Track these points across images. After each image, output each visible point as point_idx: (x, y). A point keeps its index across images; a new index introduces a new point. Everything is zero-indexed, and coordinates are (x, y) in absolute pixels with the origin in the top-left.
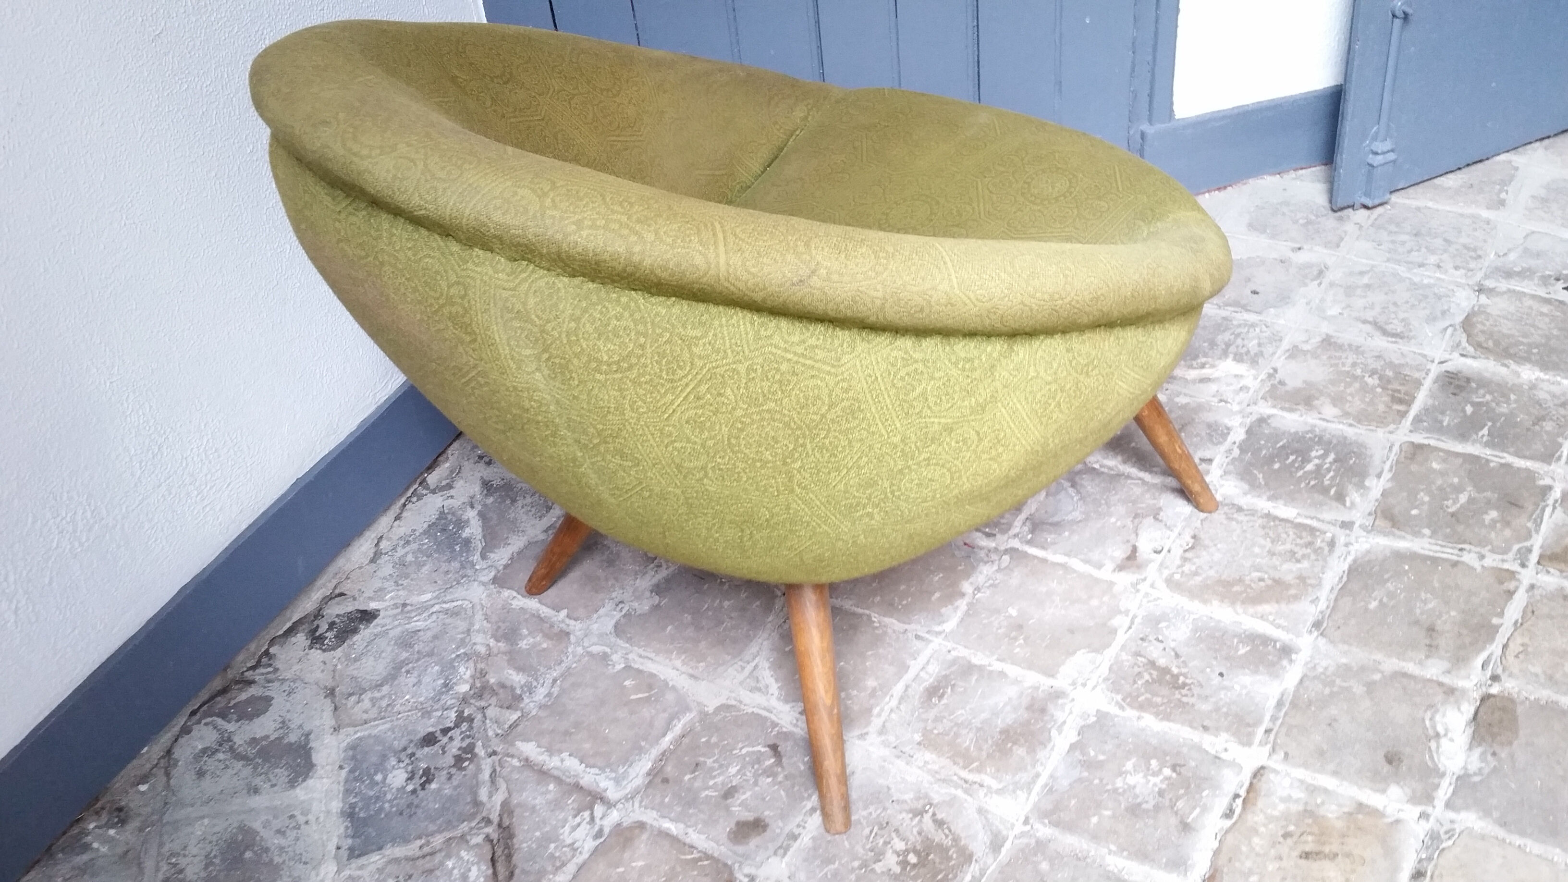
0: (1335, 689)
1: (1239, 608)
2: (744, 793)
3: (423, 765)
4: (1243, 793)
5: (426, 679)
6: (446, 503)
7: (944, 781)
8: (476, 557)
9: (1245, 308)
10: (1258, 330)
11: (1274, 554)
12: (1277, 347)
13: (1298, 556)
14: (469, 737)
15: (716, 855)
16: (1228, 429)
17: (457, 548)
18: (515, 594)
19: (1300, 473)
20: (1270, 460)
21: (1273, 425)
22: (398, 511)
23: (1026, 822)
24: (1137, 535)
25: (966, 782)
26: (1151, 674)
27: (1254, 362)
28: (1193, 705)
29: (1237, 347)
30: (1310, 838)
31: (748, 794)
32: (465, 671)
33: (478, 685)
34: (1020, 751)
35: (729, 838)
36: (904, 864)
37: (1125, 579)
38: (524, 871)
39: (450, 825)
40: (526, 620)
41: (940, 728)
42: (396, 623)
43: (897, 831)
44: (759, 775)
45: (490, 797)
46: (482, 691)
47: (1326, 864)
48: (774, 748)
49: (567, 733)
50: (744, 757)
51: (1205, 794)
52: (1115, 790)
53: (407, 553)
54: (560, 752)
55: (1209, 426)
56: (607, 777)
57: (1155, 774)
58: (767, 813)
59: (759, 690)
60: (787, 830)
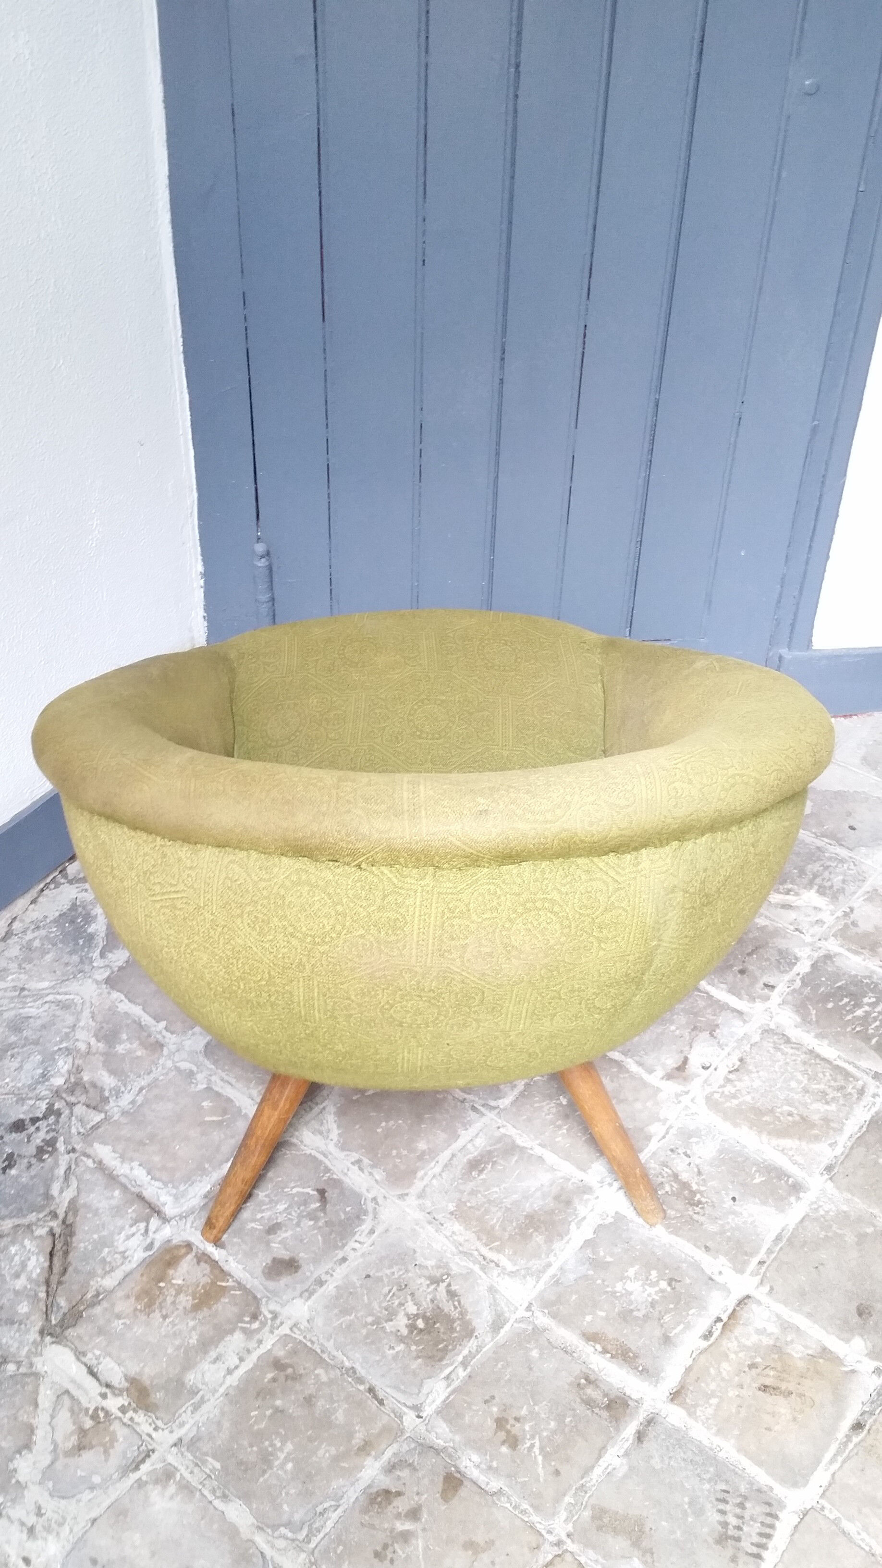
0: (830, 1234)
1: (764, 1137)
2: (286, 1231)
3: (8, 1150)
4: (725, 1318)
5: (28, 1066)
6: (80, 896)
7: (465, 1254)
8: (96, 954)
9: (840, 843)
10: (845, 866)
11: (807, 1092)
12: (859, 887)
13: (829, 1098)
14: (54, 1130)
15: (248, 1286)
16: (797, 959)
17: (81, 942)
18: (123, 997)
19: (849, 1017)
20: (826, 998)
21: (837, 964)
22: (35, 895)
23: (529, 1308)
24: (691, 1047)
25: (484, 1259)
26: (672, 1186)
27: (834, 898)
28: (702, 1224)
29: (823, 879)
30: (772, 1373)
31: (290, 1233)
32: (64, 1065)
33: (73, 1080)
34: (539, 1239)
35: (263, 1272)
36: (412, 1327)
37: (671, 1087)
38: (76, 1271)
39: (20, 1213)
40: (127, 1025)
41: (473, 1203)
42: (12, 1005)
43: (412, 1294)
44: (303, 1217)
45: (61, 1192)
46: (75, 1086)
47: (780, 1400)
48: (322, 1192)
49: (141, 1143)
50: (293, 1196)
51: (691, 1312)
52: (613, 1293)
53: (35, 938)
54: (132, 1160)
55: (780, 952)
56: (168, 1192)
57: (652, 1285)
58: (302, 1255)
59: (321, 1133)
60: (315, 1275)
